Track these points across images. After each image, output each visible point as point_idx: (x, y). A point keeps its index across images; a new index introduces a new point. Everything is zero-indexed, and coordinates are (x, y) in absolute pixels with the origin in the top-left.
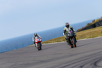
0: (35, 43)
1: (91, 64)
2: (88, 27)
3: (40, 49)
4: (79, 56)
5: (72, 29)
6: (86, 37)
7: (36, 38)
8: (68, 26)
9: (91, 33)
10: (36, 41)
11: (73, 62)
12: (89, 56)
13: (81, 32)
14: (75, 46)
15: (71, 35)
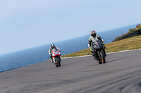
0: (51, 57)
1: (135, 85)
2: (130, 34)
3: (58, 65)
4: (118, 74)
5: (99, 38)
6: (127, 48)
7: (54, 50)
8: (94, 35)
9: (134, 43)
10: (53, 55)
11: (111, 82)
12: (131, 73)
13: (121, 41)
14: (104, 62)
15: (98, 47)
